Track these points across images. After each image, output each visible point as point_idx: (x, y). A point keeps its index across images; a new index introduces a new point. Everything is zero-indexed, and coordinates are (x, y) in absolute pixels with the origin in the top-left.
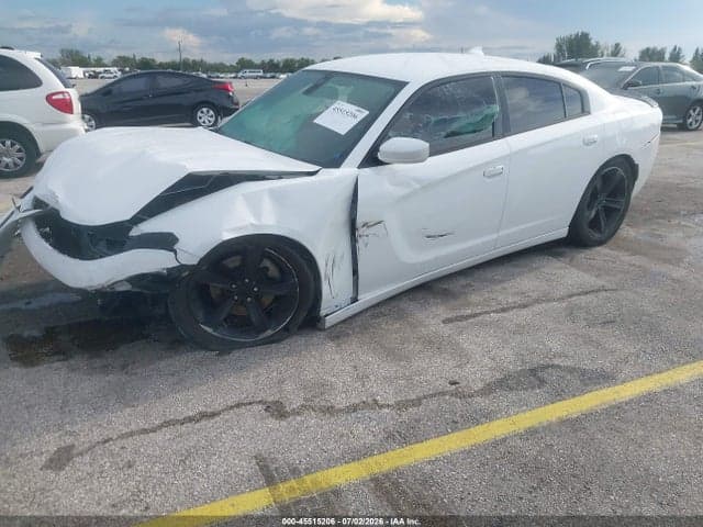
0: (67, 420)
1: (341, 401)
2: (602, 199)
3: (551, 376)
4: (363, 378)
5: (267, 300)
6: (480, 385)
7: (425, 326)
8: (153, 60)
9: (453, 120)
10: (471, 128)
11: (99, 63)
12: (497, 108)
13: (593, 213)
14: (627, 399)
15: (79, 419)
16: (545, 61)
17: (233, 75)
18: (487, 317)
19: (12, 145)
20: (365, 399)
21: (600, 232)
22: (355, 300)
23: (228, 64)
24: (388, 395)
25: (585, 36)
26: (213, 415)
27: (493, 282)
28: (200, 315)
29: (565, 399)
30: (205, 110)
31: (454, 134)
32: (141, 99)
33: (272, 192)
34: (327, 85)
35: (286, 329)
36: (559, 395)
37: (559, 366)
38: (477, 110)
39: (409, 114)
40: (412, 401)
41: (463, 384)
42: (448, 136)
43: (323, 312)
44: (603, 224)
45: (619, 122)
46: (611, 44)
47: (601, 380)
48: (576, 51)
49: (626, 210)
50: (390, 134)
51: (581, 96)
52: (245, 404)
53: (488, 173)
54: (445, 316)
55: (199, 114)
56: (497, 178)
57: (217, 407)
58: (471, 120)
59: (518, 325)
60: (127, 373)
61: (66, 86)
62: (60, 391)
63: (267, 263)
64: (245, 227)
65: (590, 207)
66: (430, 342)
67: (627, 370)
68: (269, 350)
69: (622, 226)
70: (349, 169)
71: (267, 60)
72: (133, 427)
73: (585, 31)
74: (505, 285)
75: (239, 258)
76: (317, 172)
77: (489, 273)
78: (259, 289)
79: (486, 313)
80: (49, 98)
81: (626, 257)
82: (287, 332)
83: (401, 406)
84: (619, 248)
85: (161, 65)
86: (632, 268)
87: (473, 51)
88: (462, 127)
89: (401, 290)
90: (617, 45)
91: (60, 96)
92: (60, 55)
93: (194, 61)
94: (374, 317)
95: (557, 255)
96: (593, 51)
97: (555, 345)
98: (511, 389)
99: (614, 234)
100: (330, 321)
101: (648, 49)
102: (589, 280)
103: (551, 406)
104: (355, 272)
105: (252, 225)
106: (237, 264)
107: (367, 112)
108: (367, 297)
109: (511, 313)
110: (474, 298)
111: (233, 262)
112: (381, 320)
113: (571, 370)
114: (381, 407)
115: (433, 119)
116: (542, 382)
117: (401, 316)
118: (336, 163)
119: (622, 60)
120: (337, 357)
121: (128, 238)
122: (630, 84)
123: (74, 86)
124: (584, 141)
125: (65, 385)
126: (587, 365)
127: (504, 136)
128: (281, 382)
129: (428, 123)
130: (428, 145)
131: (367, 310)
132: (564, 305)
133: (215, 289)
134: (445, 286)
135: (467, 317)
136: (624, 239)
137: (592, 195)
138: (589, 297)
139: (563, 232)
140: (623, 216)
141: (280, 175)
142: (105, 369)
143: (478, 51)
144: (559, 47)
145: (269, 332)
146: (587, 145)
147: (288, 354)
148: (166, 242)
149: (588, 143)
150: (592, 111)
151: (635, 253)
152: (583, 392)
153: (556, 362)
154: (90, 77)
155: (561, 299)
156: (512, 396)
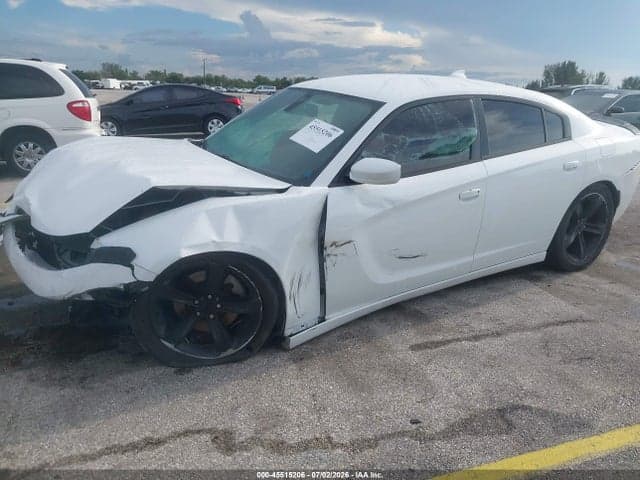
0: (10, 439)
1: (293, 436)
2: (582, 224)
3: (520, 420)
4: (319, 410)
5: (232, 317)
6: (442, 426)
7: (393, 352)
8: (181, 75)
9: (428, 142)
10: (448, 150)
11: (135, 76)
12: (474, 131)
13: (572, 239)
14: (603, 454)
15: (21, 438)
16: (533, 86)
17: (249, 90)
18: (457, 346)
19: (35, 147)
20: (318, 435)
21: (580, 258)
22: (322, 319)
23: (246, 80)
24: (344, 433)
25: (572, 65)
26: (159, 442)
27: (468, 305)
28: (162, 331)
29: (533, 450)
30: (215, 121)
31: (429, 156)
32: (159, 109)
33: (237, 209)
34: (308, 103)
35: (248, 348)
36: (529, 444)
37: (530, 409)
38: (453, 133)
39: (383, 135)
40: (369, 440)
41: (425, 423)
42: (423, 157)
43: (287, 332)
44: (582, 249)
45: (601, 148)
46: (595, 73)
47: (576, 429)
48: (563, 78)
49: (607, 235)
50: (363, 154)
51: (563, 121)
52: (193, 432)
53: (464, 195)
54: (414, 342)
55: (210, 124)
56: (473, 201)
57: (164, 433)
58: (448, 142)
59: (489, 357)
60: (83, 387)
61: (86, 96)
62: (13, 404)
63: (232, 280)
64: (207, 244)
65: (569, 232)
66: (396, 371)
67: (605, 417)
68: (229, 369)
69: (604, 250)
70: (320, 188)
71: (281, 78)
72: (74, 452)
73: (572, 60)
74: (481, 310)
75: (203, 273)
76: (287, 189)
77: (463, 296)
78: (222, 306)
79: (458, 340)
80: (70, 106)
81: (606, 286)
82: (250, 351)
83: (357, 446)
84: (598, 274)
85: (187, 80)
86: (611, 298)
87: (456, 74)
88: (439, 149)
89: (372, 311)
90: (602, 74)
91: (80, 105)
92: (101, 68)
93: (216, 77)
94: (343, 338)
95: (535, 279)
96: (579, 79)
97: (527, 383)
98: (476, 433)
99: (594, 259)
100: (294, 341)
101: (630, 79)
102: (566, 309)
103: (519, 457)
104: (323, 291)
105: (214, 242)
106: (202, 279)
107: (342, 132)
108: (335, 318)
109: (483, 341)
110: (447, 322)
111: (198, 277)
112: (347, 341)
113: (543, 414)
114: (335, 446)
115: (409, 140)
116: (510, 425)
117: (369, 338)
118: (306, 180)
119: (606, 87)
120: (297, 383)
121: (90, 250)
122: (614, 111)
123: (94, 96)
124: (564, 167)
125: (20, 397)
126: (561, 408)
127: (481, 159)
128: (234, 409)
129: (403, 144)
130: (400, 166)
131: (334, 330)
132: (539, 335)
133: (179, 304)
134: (418, 308)
135: (437, 344)
136: (605, 265)
137: (571, 220)
138: (566, 328)
139: (541, 256)
140: (604, 242)
141: (249, 192)
142: (63, 382)
143: (461, 74)
144: (547, 74)
145: (231, 351)
146: (569, 170)
147: (247, 376)
148: (124, 256)
149: (567, 169)
150: (573, 135)
151: (615, 280)
152: (555, 443)
153: (527, 402)
154: (126, 88)
155: (538, 328)
156: (477, 442)
